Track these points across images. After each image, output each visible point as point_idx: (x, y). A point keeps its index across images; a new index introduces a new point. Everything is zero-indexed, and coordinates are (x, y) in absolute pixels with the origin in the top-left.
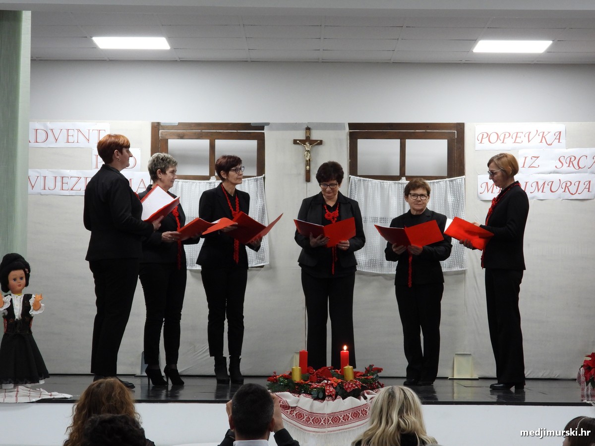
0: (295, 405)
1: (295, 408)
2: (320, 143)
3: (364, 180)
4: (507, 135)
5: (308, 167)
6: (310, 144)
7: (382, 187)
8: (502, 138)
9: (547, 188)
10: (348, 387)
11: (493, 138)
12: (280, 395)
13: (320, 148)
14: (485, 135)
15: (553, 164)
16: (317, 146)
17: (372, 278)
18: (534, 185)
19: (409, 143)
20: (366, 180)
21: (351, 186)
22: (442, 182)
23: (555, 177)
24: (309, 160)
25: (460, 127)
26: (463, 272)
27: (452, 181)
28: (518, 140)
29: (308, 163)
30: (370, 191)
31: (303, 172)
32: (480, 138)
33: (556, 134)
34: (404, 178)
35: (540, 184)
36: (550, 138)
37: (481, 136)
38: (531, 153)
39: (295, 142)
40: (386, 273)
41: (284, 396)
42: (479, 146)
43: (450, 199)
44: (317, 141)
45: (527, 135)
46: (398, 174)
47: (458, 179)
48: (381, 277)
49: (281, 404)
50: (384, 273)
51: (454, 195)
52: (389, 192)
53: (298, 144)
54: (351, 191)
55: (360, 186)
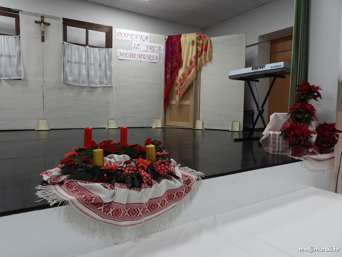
0: (110, 201)
1: (110, 203)
2: (49, 24)
3: (70, 44)
4: (128, 35)
5: (43, 35)
6: (44, 24)
7: (78, 49)
8: (126, 35)
9: (143, 57)
10: (161, 169)
11: (123, 35)
12: (87, 186)
13: (49, 26)
14: (120, 34)
15: (145, 48)
16: (47, 26)
17: (74, 87)
18: (138, 55)
19: (90, 31)
20: (71, 45)
21: (64, 46)
22: (104, 50)
23: (145, 53)
24: (44, 31)
25: (111, 28)
26: (112, 87)
27: (108, 50)
28: (132, 37)
29: (43, 32)
30: (73, 49)
31: (40, 37)
32: (118, 34)
33: (146, 37)
34: (88, 46)
35: (140, 55)
36: (144, 38)
37: (118, 33)
38: (137, 43)
39: (36, 22)
40: (81, 85)
41: (92, 188)
42: (117, 38)
43: (107, 57)
44: (47, 23)
45: (136, 36)
46: (85, 43)
47: (110, 49)
48: (78, 87)
49: (93, 201)
50: (80, 85)
51: (108, 55)
52: (81, 51)
53: (37, 23)
54: (64, 49)
55: (68, 47)
